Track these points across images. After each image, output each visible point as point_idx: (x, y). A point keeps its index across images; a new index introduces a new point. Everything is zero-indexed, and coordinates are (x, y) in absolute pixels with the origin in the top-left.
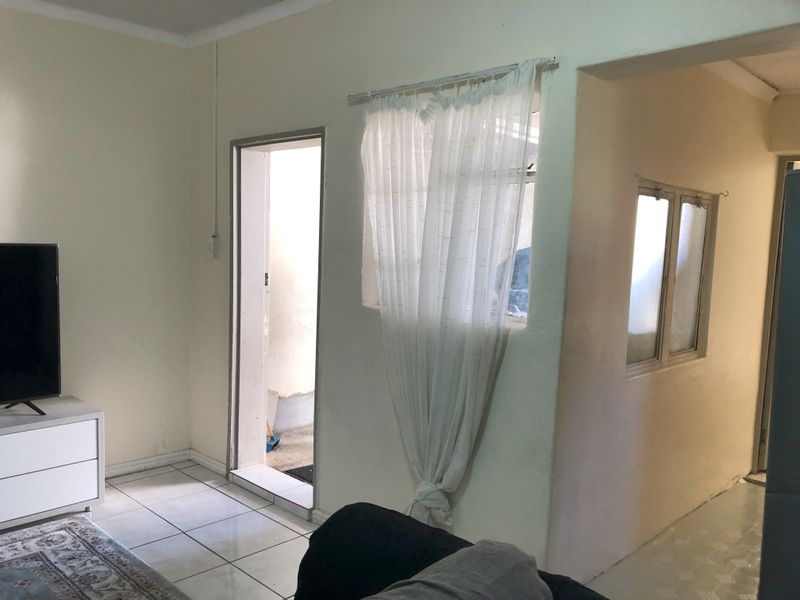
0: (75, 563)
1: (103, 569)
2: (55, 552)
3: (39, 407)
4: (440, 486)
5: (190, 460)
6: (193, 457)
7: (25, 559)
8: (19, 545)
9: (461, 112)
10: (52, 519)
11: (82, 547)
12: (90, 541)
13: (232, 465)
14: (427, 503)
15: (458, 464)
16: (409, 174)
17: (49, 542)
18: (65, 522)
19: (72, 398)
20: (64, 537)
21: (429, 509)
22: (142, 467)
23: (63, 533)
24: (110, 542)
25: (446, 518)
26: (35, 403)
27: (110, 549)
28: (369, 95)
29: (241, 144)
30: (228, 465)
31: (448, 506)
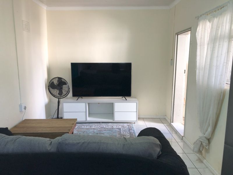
0: (124, 132)
1: (128, 135)
2: (123, 129)
3: (126, 99)
4: (205, 136)
6: (166, 118)
7: (117, 129)
8: (118, 126)
10: (127, 123)
11: (128, 130)
12: (130, 129)
14: (202, 140)
17: (123, 127)
18: (129, 124)
20: (126, 127)
21: (201, 142)
22: (152, 117)
23: (127, 126)
24: (134, 130)
27: (133, 131)
28: (199, 16)
29: (178, 34)
30: (171, 121)
31: (208, 143)
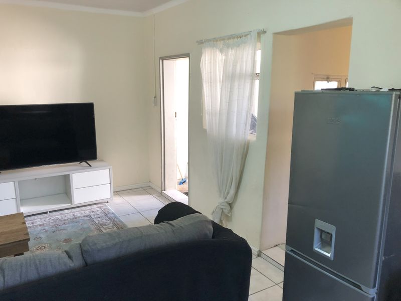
0: (100, 219)
1: (108, 222)
2: (94, 215)
3: (90, 163)
4: (226, 200)
5: (149, 186)
6: (151, 185)
7: (84, 216)
8: (83, 212)
9: (233, 50)
10: (95, 204)
11: (103, 214)
12: (106, 212)
13: (163, 189)
14: (222, 207)
15: (232, 192)
16: (216, 75)
17: (93, 212)
18: (99, 205)
19: (102, 160)
20: (98, 210)
21: (222, 209)
22: (130, 188)
23: (98, 209)
24: (113, 213)
25: (228, 213)
26: (88, 162)
27: (112, 216)
28: (203, 41)
29: (163, 59)
30: (162, 188)
31: (230, 208)
